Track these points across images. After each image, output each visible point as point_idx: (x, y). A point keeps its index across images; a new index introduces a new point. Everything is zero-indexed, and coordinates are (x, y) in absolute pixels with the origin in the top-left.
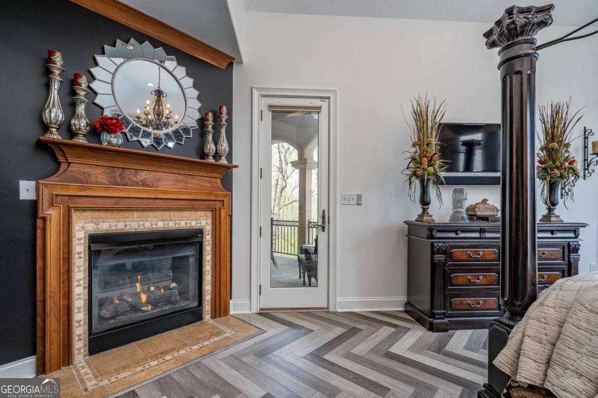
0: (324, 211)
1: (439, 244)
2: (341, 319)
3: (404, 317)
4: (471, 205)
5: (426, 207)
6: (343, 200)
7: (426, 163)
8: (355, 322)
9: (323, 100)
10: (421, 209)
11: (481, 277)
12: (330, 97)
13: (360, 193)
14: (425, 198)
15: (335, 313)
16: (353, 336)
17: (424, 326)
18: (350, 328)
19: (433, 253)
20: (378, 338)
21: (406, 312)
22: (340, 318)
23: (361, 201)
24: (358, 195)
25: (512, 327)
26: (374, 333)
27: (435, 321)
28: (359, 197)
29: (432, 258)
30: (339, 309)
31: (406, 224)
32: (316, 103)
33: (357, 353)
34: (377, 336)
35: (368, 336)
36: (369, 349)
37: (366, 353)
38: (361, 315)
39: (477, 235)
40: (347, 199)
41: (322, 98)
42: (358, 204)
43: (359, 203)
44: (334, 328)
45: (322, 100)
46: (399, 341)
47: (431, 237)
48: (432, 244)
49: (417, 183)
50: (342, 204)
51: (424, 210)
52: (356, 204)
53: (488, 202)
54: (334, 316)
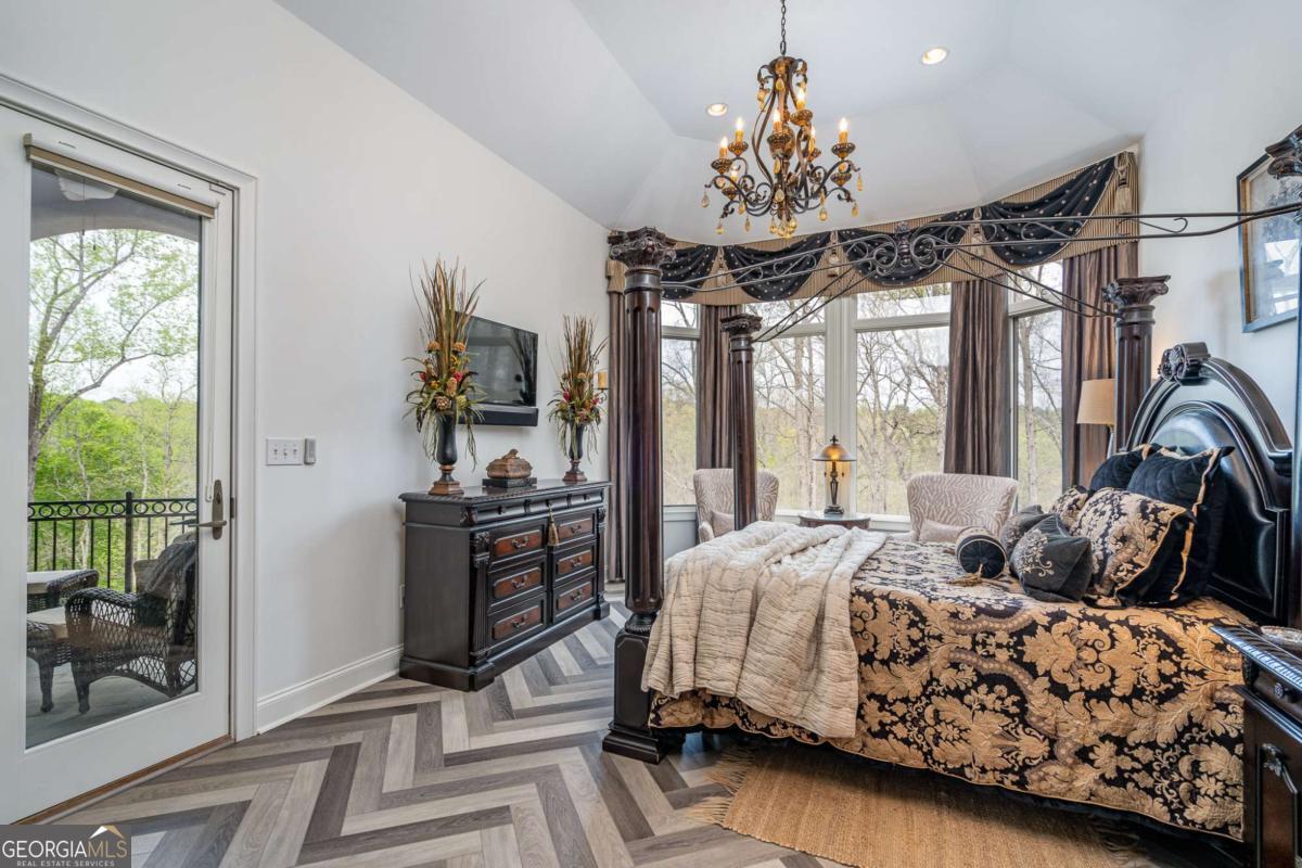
0: (218, 484)
1: (482, 535)
2: (288, 746)
3: (407, 686)
4: (496, 460)
5: (448, 467)
6: (271, 453)
7: (455, 387)
8: (328, 736)
9: (219, 189)
10: (440, 471)
11: (526, 577)
12: (238, 189)
13: (310, 437)
14: (449, 451)
15: (256, 740)
16: (355, 763)
17: (453, 687)
18: (331, 752)
19: (473, 551)
20: (404, 746)
21: (403, 675)
22: (282, 744)
23: (313, 455)
24: (306, 441)
25: (647, 633)
26: (387, 739)
27: (480, 670)
28: (309, 446)
29: (472, 559)
30: (262, 725)
31: (404, 500)
32: (200, 192)
33: (397, 788)
34: (399, 742)
35: (385, 748)
36: (412, 769)
37: (414, 779)
38: (322, 718)
39: (521, 511)
40: (280, 451)
41: (217, 183)
42: (306, 463)
43: (309, 460)
44: (295, 772)
45: (214, 187)
46: (444, 730)
47: (471, 524)
48: (472, 535)
49: (431, 422)
50: (268, 465)
51: (446, 473)
52: (301, 461)
53: (517, 456)
54: (260, 747)
